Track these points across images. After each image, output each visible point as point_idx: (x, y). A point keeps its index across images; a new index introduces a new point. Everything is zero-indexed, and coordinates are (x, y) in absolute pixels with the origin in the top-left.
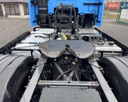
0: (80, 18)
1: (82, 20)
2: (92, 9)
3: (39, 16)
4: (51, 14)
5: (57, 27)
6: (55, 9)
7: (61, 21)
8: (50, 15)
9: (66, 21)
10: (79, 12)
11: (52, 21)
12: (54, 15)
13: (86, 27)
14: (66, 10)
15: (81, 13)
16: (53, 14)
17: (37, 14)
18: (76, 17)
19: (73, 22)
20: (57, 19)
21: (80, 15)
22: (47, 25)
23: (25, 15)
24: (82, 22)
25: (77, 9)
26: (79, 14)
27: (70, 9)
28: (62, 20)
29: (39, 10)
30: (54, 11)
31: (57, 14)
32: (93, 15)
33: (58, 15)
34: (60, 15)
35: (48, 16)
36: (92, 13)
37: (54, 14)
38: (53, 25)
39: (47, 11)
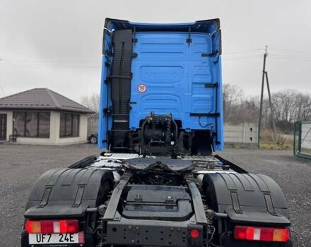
0: (186, 137)
1: (190, 139)
2: (206, 123)
3: (113, 132)
4: (135, 130)
5: (144, 151)
6: (142, 122)
7: (152, 141)
8: (133, 131)
9: (160, 141)
10: (184, 127)
11: (136, 142)
12: (139, 131)
13: (199, 154)
14: (160, 123)
15: (187, 129)
16: (137, 130)
17: (110, 129)
18: (179, 135)
19: (172, 143)
20: (144, 138)
21: (186, 133)
22: (126, 148)
23: (61, 136)
24: (190, 144)
25: (179, 123)
26: (184, 130)
27: (167, 121)
28: (154, 140)
29: (113, 123)
30: (140, 125)
31: (144, 130)
32: (208, 132)
33: (146, 132)
34: (150, 131)
35: (128, 132)
36: (205, 128)
37: (139, 129)
38: (137, 148)
39: (128, 124)
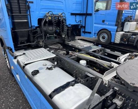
2: (78, 20)
9: (54, 35)
10: (67, 24)
12: (38, 28)
21: (68, 27)
28: (49, 35)
29: (13, 23)
38: (41, 43)
